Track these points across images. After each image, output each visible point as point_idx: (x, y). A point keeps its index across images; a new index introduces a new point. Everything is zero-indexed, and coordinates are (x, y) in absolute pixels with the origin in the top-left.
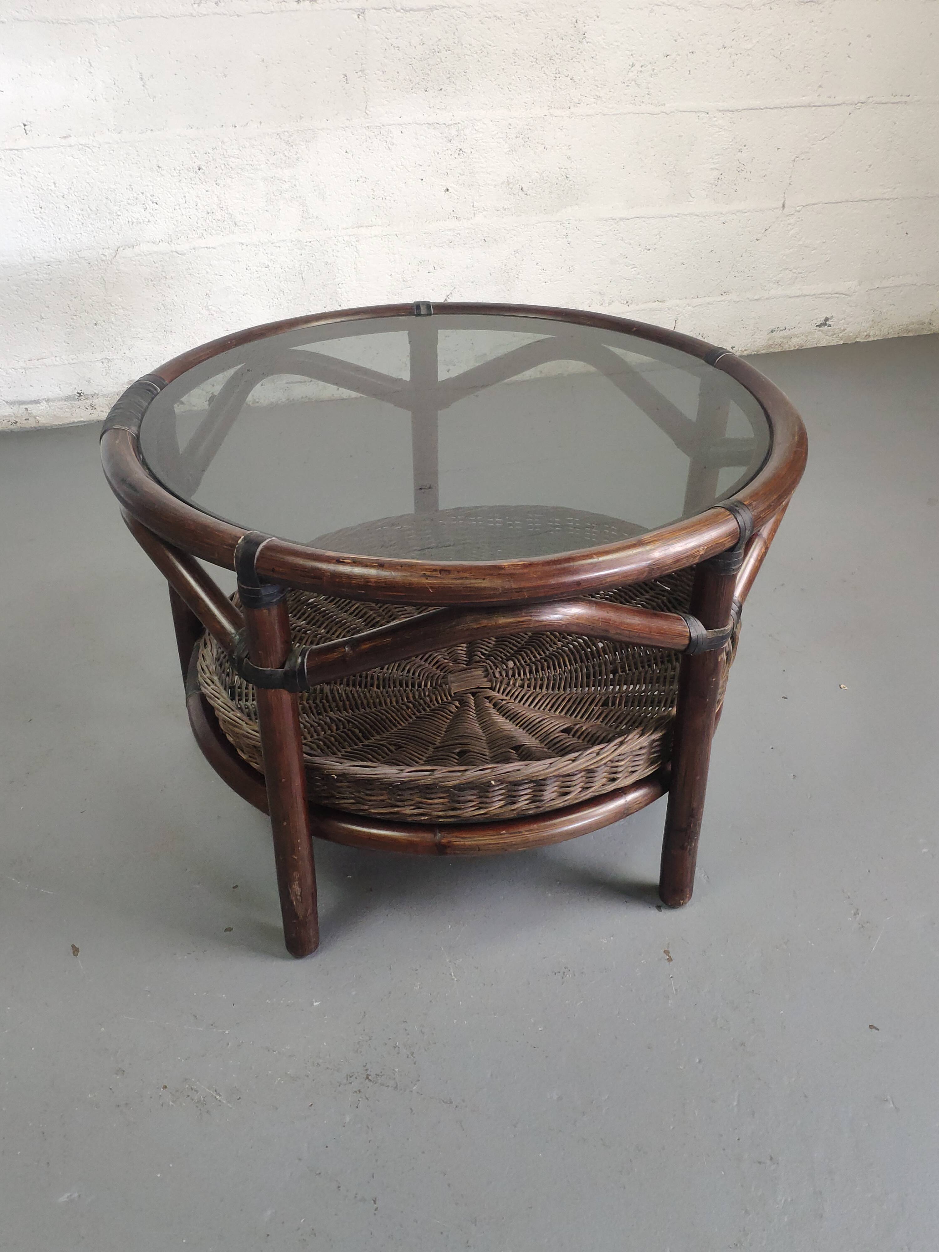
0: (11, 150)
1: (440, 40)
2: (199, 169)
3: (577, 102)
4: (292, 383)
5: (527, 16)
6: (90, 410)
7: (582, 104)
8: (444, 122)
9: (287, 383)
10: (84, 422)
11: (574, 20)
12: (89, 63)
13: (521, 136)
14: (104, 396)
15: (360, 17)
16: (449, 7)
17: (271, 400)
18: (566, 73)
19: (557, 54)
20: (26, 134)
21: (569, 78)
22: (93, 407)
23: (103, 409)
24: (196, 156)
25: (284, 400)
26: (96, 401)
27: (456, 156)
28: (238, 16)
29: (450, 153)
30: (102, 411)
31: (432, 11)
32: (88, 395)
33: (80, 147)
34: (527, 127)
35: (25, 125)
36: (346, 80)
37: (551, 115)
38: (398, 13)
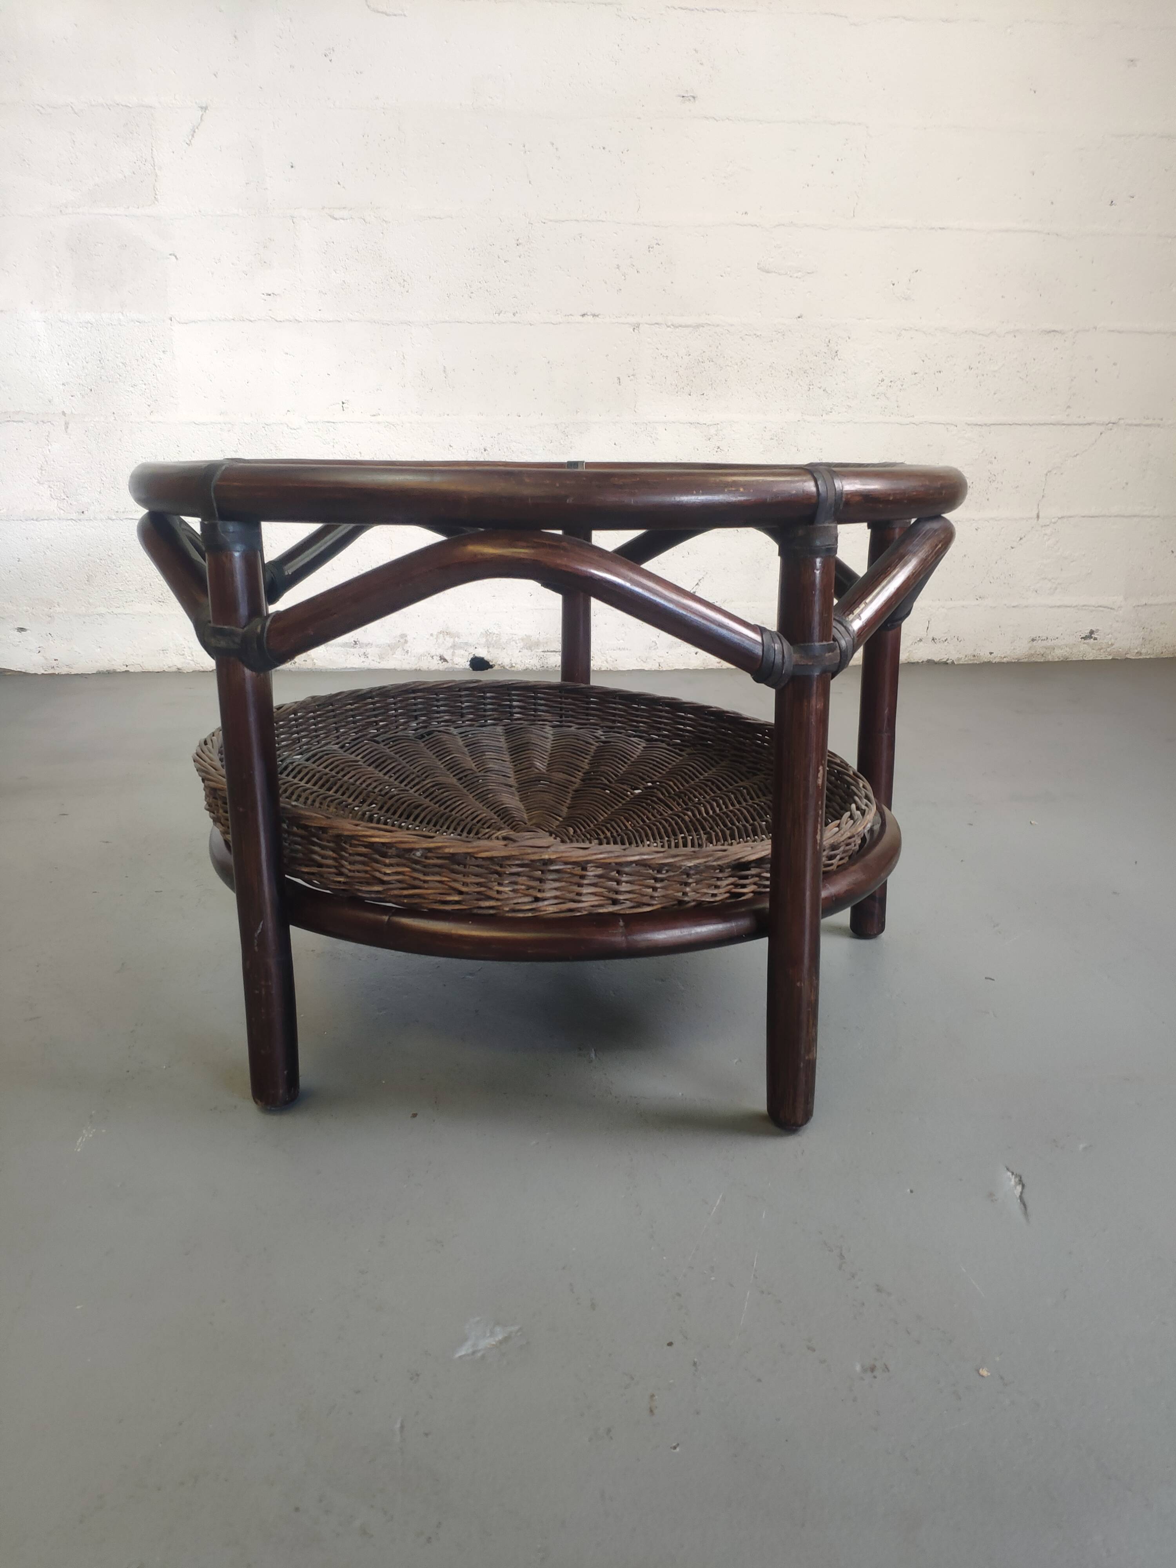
0: (329, 422)
1: (704, 352)
2: (485, 450)
3: (830, 410)
4: (548, 651)
5: (784, 335)
6: (363, 659)
7: (834, 412)
8: (704, 422)
9: (543, 652)
10: (356, 668)
11: (827, 340)
12: (403, 356)
13: (775, 438)
14: (377, 646)
15: (635, 330)
16: (714, 325)
17: (527, 665)
18: (819, 385)
19: (811, 368)
20: (343, 410)
21: (822, 390)
22: (365, 655)
23: (374, 658)
24: (483, 439)
25: (538, 667)
26: (369, 650)
27: (715, 453)
28: (531, 325)
29: (709, 450)
30: (373, 660)
31: (698, 328)
32: (362, 643)
33: (387, 424)
34: (782, 430)
35: (343, 403)
36: (620, 382)
37: (805, 421)
38: (669, 329)
